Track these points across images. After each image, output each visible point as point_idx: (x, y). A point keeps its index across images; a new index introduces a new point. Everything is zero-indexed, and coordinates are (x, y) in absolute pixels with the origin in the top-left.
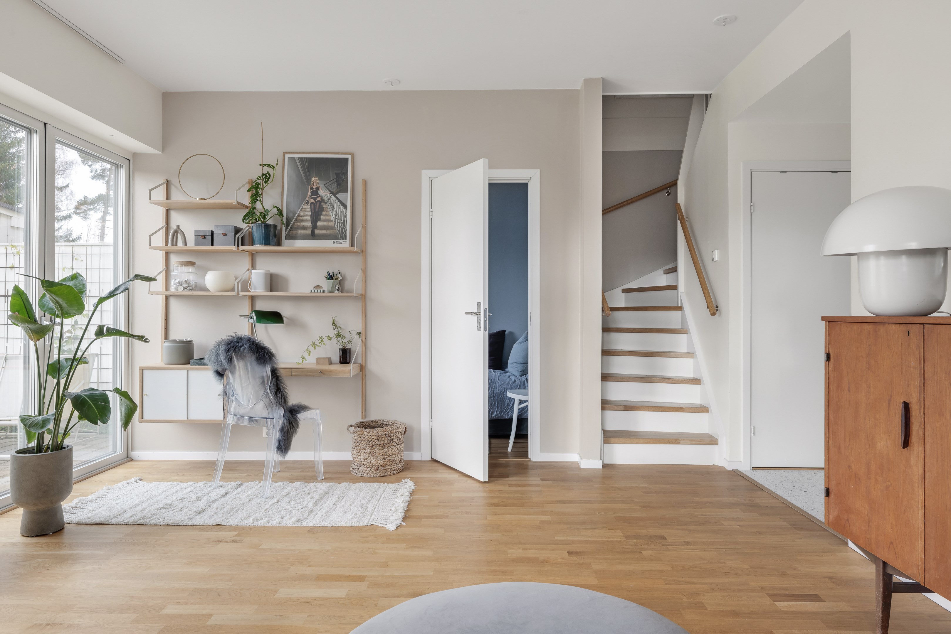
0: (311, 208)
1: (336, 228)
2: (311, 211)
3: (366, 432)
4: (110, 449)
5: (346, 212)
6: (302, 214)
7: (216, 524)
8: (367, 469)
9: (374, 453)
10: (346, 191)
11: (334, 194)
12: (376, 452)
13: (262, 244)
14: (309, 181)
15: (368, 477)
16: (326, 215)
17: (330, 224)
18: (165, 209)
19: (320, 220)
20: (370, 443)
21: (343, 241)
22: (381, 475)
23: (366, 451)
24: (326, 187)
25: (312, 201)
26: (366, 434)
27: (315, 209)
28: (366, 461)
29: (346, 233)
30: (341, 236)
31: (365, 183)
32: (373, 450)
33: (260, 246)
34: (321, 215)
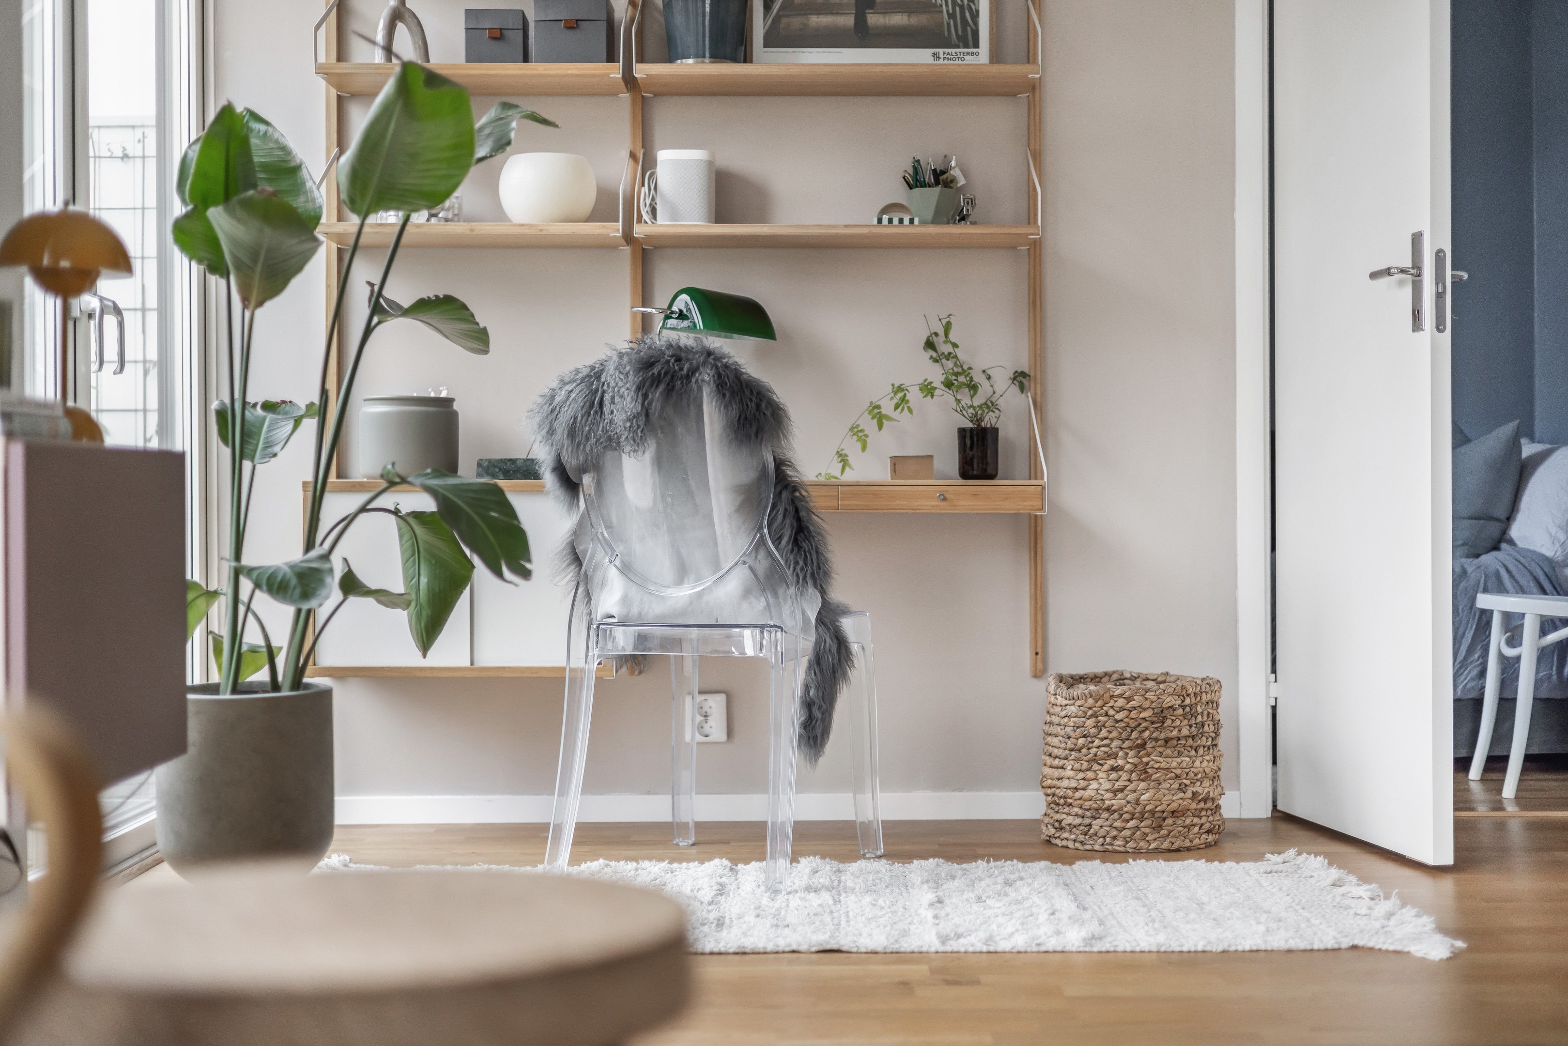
1: (941, 6)
3: (1121, 696)
7: (821, 948)
8: (1123, 824)
9: (1149, 770)
12: (1157, 766)
13: (704, 57)
15: (1130, 850)
20: (1134, 735)
21: (968, 54)
22: (1175, 847)
23: (1120, 762)
26: (1121, 702)
28: (1119, 796)
29: (976, 24)
30: (960, 33)
32: (1145, 760)
33: (697, 63)
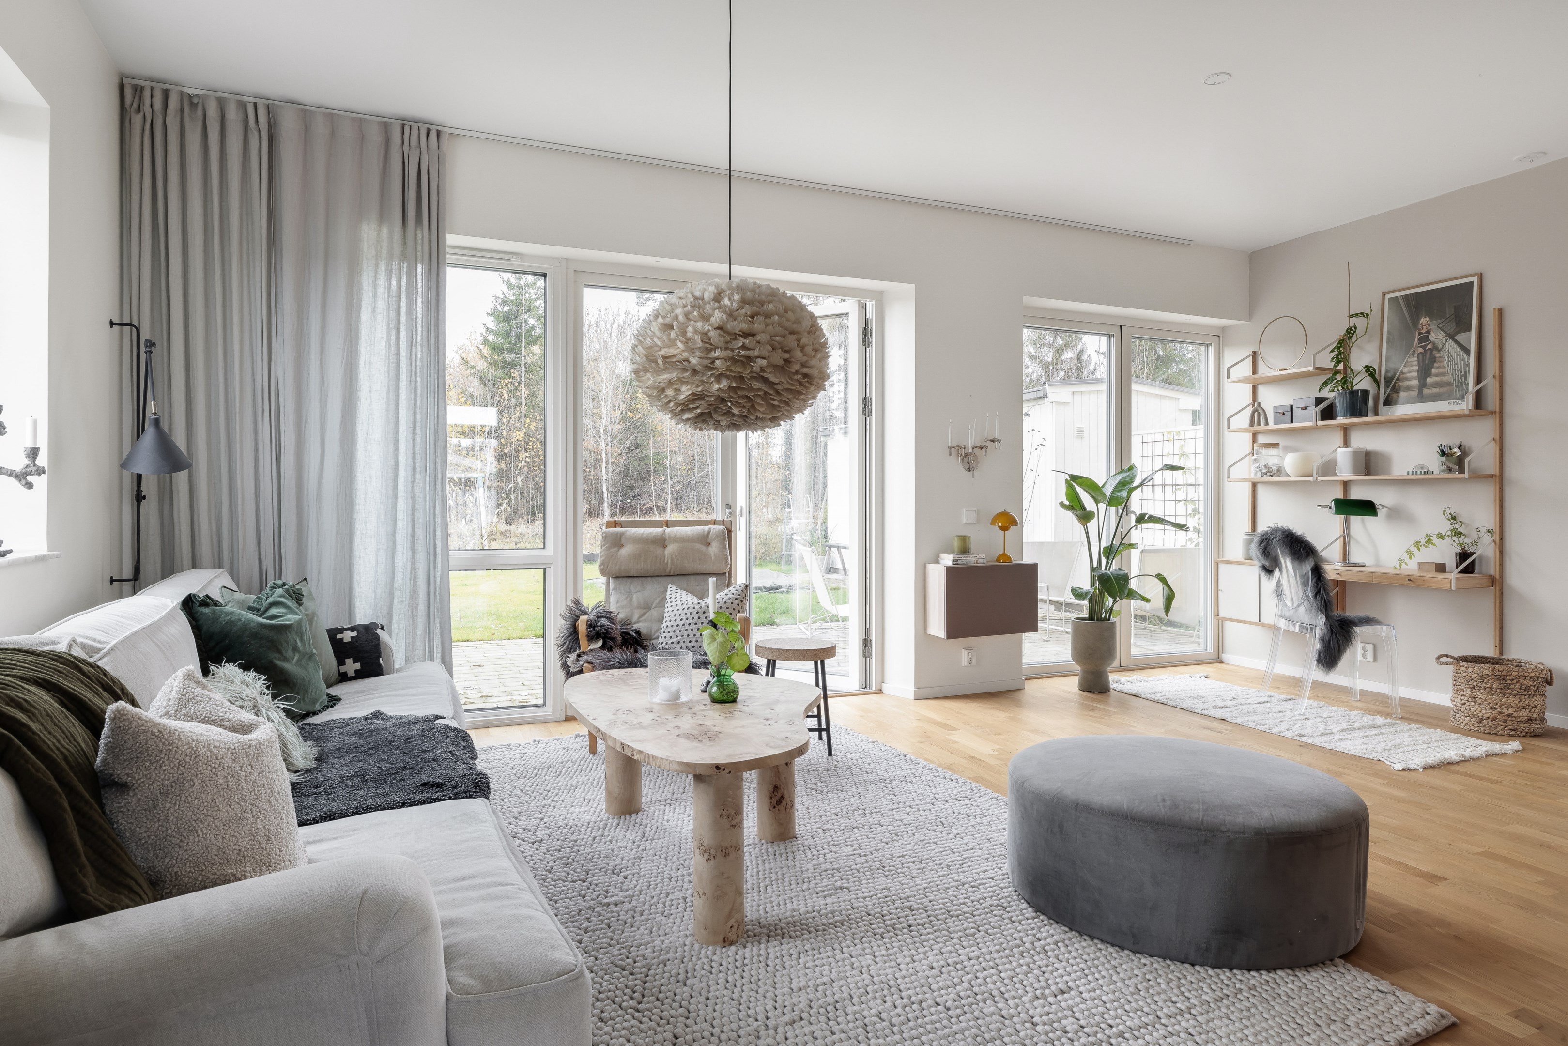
0: (1418, 361)
1: (1453, 383)
2: (1419, 364)
4: (1202, 646)
5: (1469, 359)
6: (1406, 370)
9: (1476, 698)
10: (1469, 329)
11: (1452, 337)
12: (1480, 697)
13: (1349, 416)
14: (1415, 323)
16: (1439, 367)
17: (1445, 378)
18: (1251, 385)
19: (1430, 375)
21: (1462, 401)
23: (1465, 693)
24: (1441, 329)
25: (1421, 350)
27: (1424, 360)
28: (1464, 706)
29: (1467, 389)
30: (1460, 393)
31: (1500, 312)
32: (1474, 694)
33: (1345, 419)
34: (1432, 367)
